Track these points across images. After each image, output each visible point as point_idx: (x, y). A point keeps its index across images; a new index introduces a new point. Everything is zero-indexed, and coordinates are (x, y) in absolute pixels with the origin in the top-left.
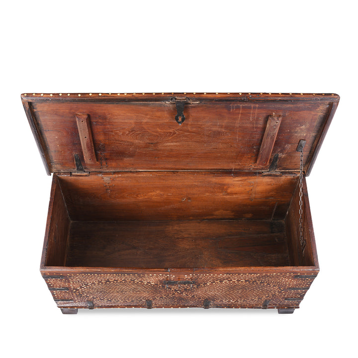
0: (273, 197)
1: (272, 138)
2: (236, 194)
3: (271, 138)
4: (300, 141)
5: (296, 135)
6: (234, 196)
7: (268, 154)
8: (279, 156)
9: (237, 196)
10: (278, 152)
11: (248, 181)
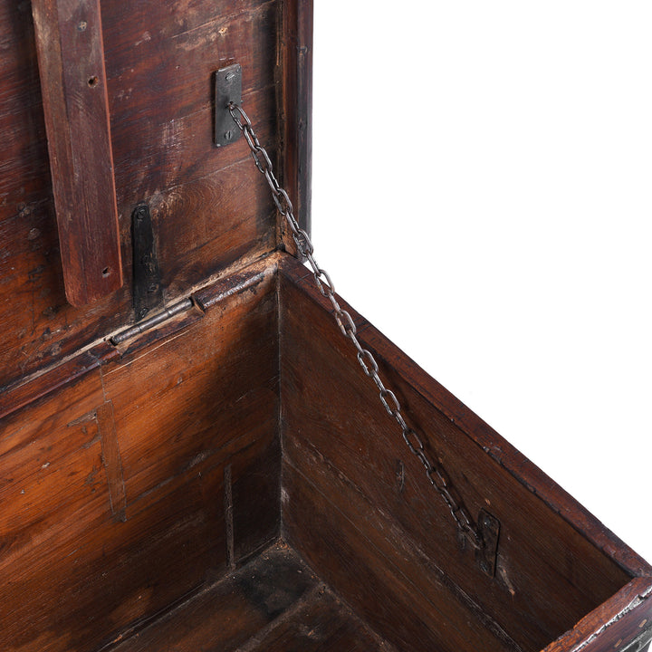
0: (200, 449)
1: (92, 100)
2: (38, 523)
3: (89, 105)
4: (213, 77)
5: (187, 47)
6: (37, 540)
7: (106, 216)
8: (155, 212)
9: (48, 534)
10: (142, 189)
11: (71, 417)
